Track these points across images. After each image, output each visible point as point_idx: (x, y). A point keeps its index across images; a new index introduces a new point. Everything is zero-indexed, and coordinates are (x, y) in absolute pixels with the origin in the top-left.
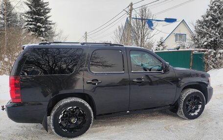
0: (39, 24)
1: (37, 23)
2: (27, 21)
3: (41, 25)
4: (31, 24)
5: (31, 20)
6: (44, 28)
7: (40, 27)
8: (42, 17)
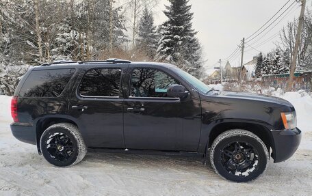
0: (176, 36)
1: (175, 35)
2: (163, 35)
3: (179, 37)
4: (168, 38)
5: (169, 32)
6: (181, 40)
7: (177, 40)
8: (182, 27)
